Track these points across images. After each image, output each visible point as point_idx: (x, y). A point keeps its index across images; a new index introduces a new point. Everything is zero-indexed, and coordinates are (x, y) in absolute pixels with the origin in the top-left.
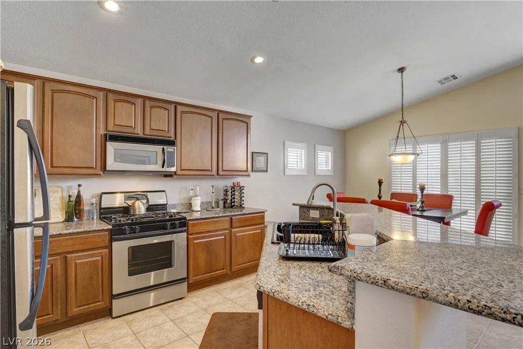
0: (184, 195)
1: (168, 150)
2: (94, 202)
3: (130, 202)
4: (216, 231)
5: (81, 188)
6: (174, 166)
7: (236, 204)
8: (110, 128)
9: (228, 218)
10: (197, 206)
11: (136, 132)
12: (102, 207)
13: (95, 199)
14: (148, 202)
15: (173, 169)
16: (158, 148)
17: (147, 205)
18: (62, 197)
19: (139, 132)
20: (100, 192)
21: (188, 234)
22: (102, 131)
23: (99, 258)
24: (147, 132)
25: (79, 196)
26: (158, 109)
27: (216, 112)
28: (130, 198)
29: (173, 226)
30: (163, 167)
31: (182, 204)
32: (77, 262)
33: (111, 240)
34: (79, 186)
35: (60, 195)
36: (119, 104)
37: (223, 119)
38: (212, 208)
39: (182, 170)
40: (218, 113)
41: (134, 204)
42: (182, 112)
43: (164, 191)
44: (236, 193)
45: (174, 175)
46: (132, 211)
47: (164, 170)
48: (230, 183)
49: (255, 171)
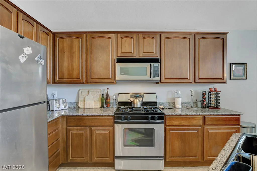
0: (170, 96)
1: (155, 65)
2: (115, 98)
3: (132, 100)
4: (190, 126)
5: (108, 90)
6: (158, 76)
7: (212, 105)
8: (119, 55)
9: (201, 117)
10: (179, 105)
11: (134, 56)
12: (119, 101)
13: (115, 97)
14: (142, 100)
15: (158, 78)
16: (147, 65)
17: (142, 102)
18: (100, 95)
19: (136, 55)
20: (118, 92)
21: (165, 125)
22: (115, 57)
23: (108, 132)
25: (107, 95)
26: (148, 39)
27: (194, 35)
28: (133, 97)
29: (153, 118)
30: (151, 77)
31: (168, 103)
32: (97, 132)
33: (115, 123)
34: (107, 89)
35: (99, 94)
36: (124, 40)
37: (200, 39)
38: (191, 107)
39: (165, 79)
40: (195, 35)
41: (134, 100)
42: (165, 38)
43: (155, 93)
44: (212, 97)
45: (160, 83)
46: (133, 105)
47: (151, 79)
48: (207, 88)
49: (234, 79)
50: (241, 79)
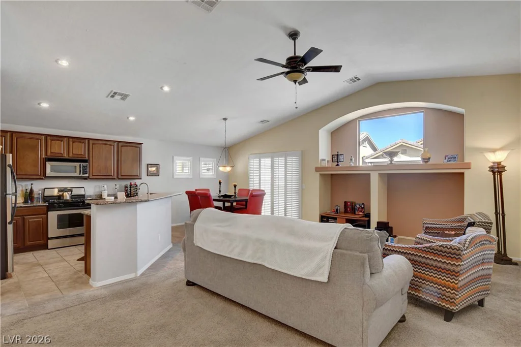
0: (97, 190)
1: (84, 165)
2: (40, 193)
3: (61, 193)
5: (32, 185)
8: (48, 155)
10: (104, 196)
11: (64, 156)
12: (45, 195)
13: (40, 191)
14: (72, 193)
15: (87, 175)
16: (77, 164)
17: (71, 195)
18: (23, 190)
19: (66, 156)
20: (44, 188)
22: (44, 156)
23: (41, 219)
24: (71, 155)
25: (31, 190)
26: (77, 143)
28: (62, 191)
30: (80, 174)
31: (96, 195)
32: (30, 220)
33: (48, 211)
34: (32, 184)
35: (21, 189)
36: (54, 142)
37: (122, 146)
39: (93, 176)
40: (118, 143)
41: (63, 194)
42: (93, 144)
43: (83, 187)
44: (132, 189)
45: (88, 179)
46: (62, 198)
47: (80, 176)
48: (128, 183)
49: (150, 176)
50: (156, 176)
